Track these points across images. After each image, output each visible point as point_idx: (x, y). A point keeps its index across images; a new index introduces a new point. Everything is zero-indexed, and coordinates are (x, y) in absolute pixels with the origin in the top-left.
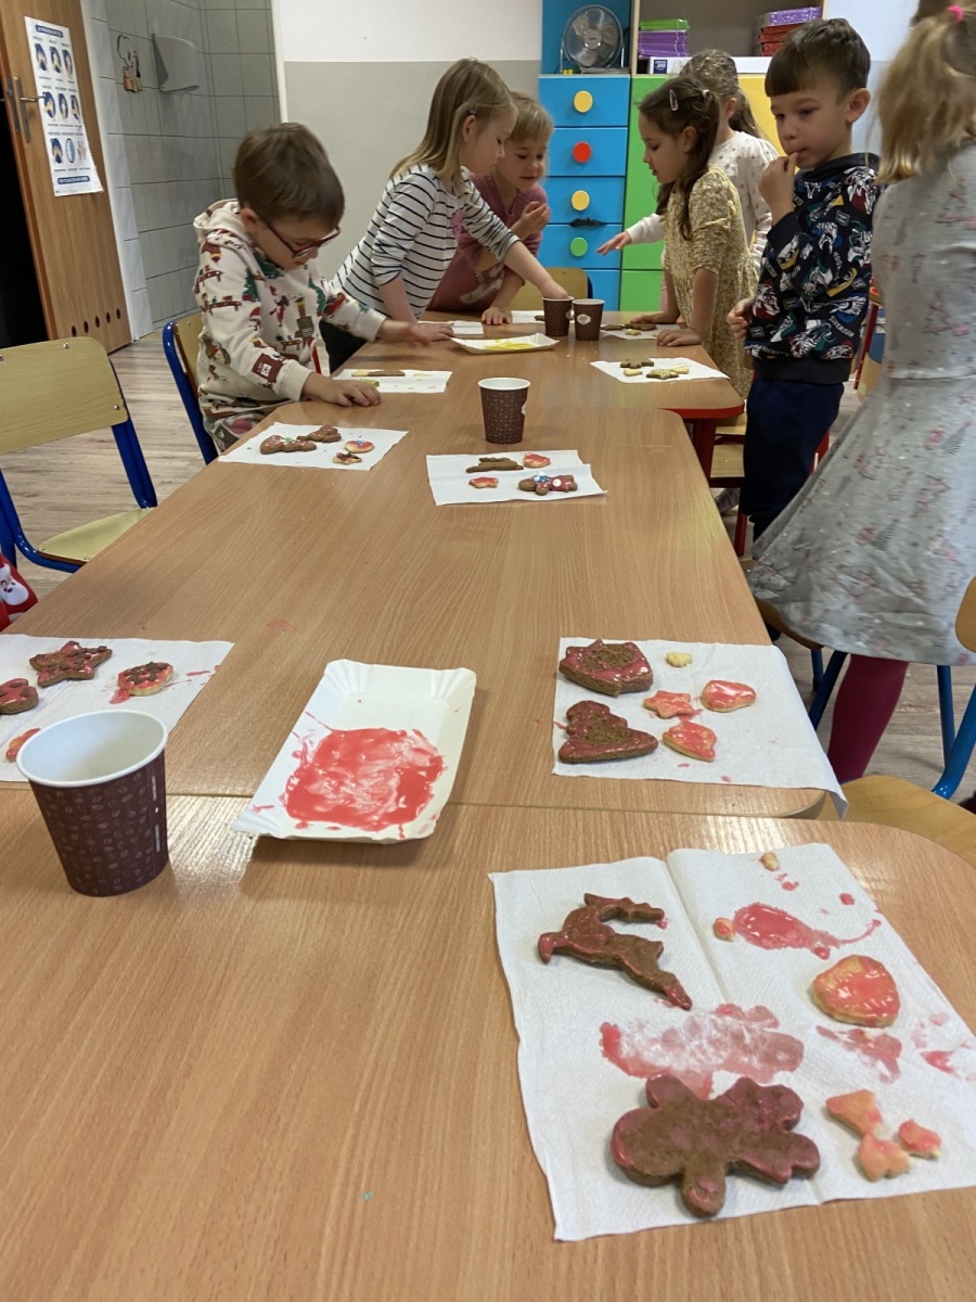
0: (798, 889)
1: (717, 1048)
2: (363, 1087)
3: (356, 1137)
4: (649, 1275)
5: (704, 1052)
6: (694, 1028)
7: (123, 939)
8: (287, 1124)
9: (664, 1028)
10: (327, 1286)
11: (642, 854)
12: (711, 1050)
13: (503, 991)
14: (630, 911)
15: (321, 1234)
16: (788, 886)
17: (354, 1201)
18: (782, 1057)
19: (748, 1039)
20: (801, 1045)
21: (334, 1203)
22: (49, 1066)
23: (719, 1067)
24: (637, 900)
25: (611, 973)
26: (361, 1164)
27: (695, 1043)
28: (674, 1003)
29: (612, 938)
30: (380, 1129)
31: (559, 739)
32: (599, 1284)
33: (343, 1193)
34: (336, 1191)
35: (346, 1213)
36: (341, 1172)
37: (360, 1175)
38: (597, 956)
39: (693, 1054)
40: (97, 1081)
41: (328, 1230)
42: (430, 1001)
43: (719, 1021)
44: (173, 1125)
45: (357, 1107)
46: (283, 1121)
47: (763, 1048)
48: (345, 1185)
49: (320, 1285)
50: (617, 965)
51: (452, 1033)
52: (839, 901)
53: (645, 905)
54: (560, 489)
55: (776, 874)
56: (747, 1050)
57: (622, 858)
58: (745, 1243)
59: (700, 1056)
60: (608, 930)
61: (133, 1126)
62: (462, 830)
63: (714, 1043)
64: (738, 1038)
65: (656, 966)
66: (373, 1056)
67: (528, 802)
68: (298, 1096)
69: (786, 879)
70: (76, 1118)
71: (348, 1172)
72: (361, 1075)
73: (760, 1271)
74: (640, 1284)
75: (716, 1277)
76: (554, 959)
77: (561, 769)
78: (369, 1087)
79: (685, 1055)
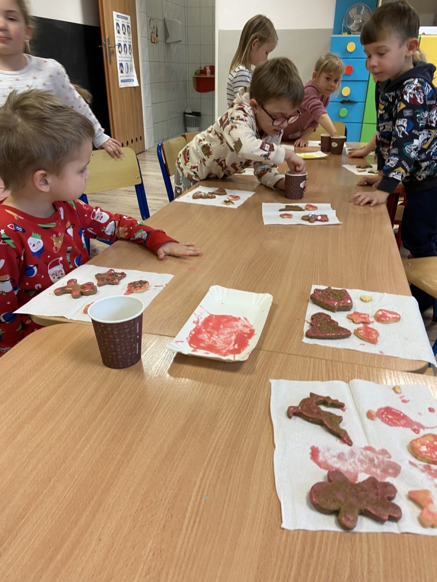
0: (409, 403)
1: (362, 464)
2: (209, 455)
3: (204, 474)
4: (320, 548)
5: (356, 464)
6: (352, 454)
7: (121, 386)
8: (177, 465)
9: (339, 452)
10: (187, 529)
11: (338, 379)
12: (359, 464)
13: (270, 427)
14: (330, 402)
15: (187, 509)
16: (404, 401)
17: (201, 499)
18: (391, 471)
19: (376, 461)
20: (400, 467)
21: (193, 498)
22: (89, 430)
23: (362, 471)
24: (333, 398)
25: (318, 427)
26: (205, 485)
27: (352, 460)
28: (344, 442)
29: (320, 412)
30: (214, 473)
31: (306, 327)
32: (298, 548)
33: (197, 495)
34: (194, 494)
35: (197, 503)
36: (197, 486)
37: (204, 489)
38: (313, 418)
39: (350, 464)
41: (189, 508)
42: (240, 426)
43: (364, 453)
44: (133, 460)
45: (206, 463)
46: (176, 463)
47: (383, 466)
48: (198, 492)
49: (184, 529)
50: (321, 423)
51: (247, 440)
52: (428, 411)
53: (336, 401)
54: (320, 220)
55: (399, 395)
56: (375, 466)
57: (329, 380)
58: (364, 543)
59: (353, 465)
60: (319, 408)
61: (119, 457)
62: (260, 361)
63: (361, 461)
64: (372, 460)
65: (339, 426)
66: (214, 444)
67: (290, 352)
68: (183, 455)
69: (404, 398)
70: (98, 451)
71: (200, 487)
72: (209, 451)
73: (369, 555)
74: (316, 551)
75: (349, 554)
76: (294, 417)
77: (306, 340)
78: (211, 456)
79: (347, 464)
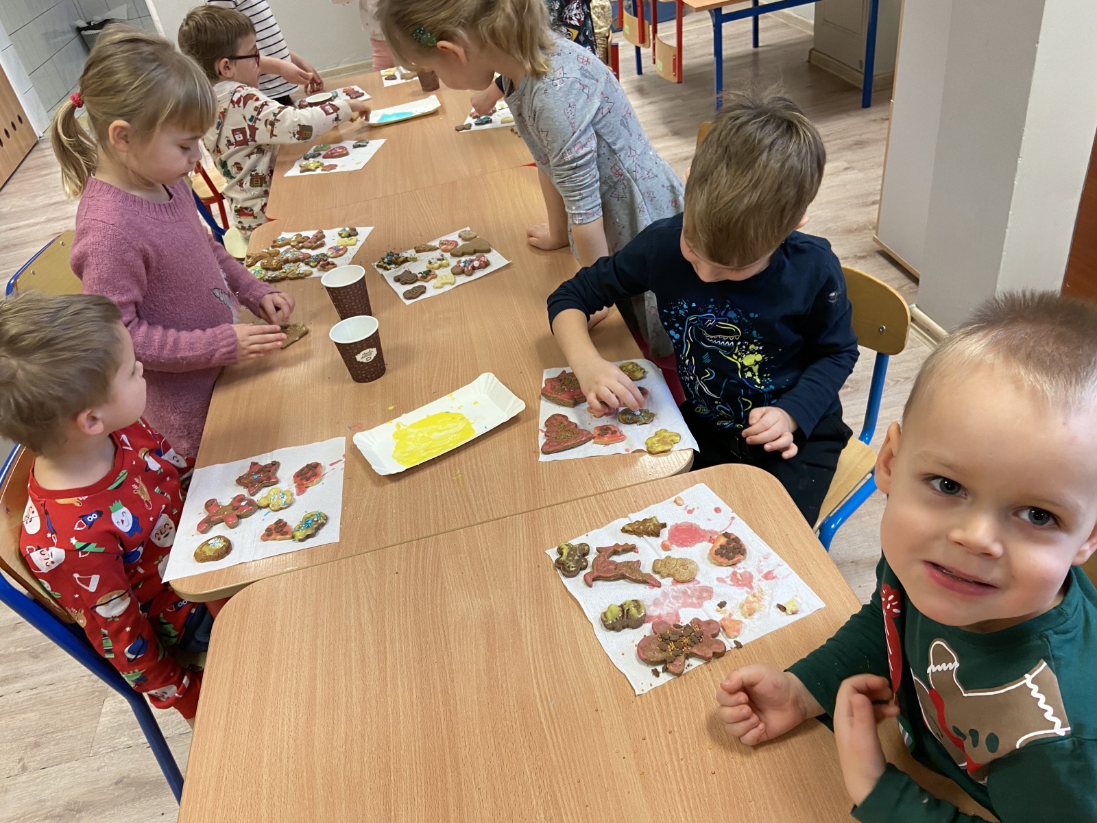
0: (695, 512)
1: (677, 600)
2: (531, 662)
3: (538, 682)
4: (672, 695)
5: (672, 603)
6: (665, 595)
8: (507, 687)
9: (652, 599)
10: (552, 738)
11: (618, 517)
12: (675, 602)
14: (620, 550)
15: (541, 723)
16: (690, 512)
17: (549, 706)
18: (705, 595)
19: (689, 592)
20: (712, 588)
21: (541, 710)
23: (680, 608)
24: (621, 544)
25: (621, 581)
26: (545, 691)
27: (668, 600)
28: (654, 586)
29: (616, 565)
30: (546, 676)
31: (542, 440)
32: (654, 704)
33: (543, 705)
34: (539, 705)
35: (547, 711)
36: (538, 697)
37: (546, 696)
38: (613, 576)
39: (668, 606)
40: (415, 696)
41: (543, 720)
42: (545, 617)
43: (675, 588)
44: (458, 703)
46: (504, 686)
47: (696, 594)
48: (542, 701)
49: (549, 739)
50: (623, 577)
51: (560, 628)
52: (714, 512)
53: (626, 544)
54: (480, 267)
55: (683, 507)
56: (689, 597)
57: (609, 522)
58: (706, 672)
59: (671, 605)
60: (613, 562)
61: (442, 709)
63: (675, 598)
64: (685, 593)
65: (641, 572)
66: (530, 648)
68: (505, 674)
69: (688, 508)
70: (415, 714)
71: (541, 697)
72: (529, 658)
73: (713, 680)
74: (670, 699)
75: (698, 688)
76: (594, 583)
77: (543, 458)
79: (665, 607)
